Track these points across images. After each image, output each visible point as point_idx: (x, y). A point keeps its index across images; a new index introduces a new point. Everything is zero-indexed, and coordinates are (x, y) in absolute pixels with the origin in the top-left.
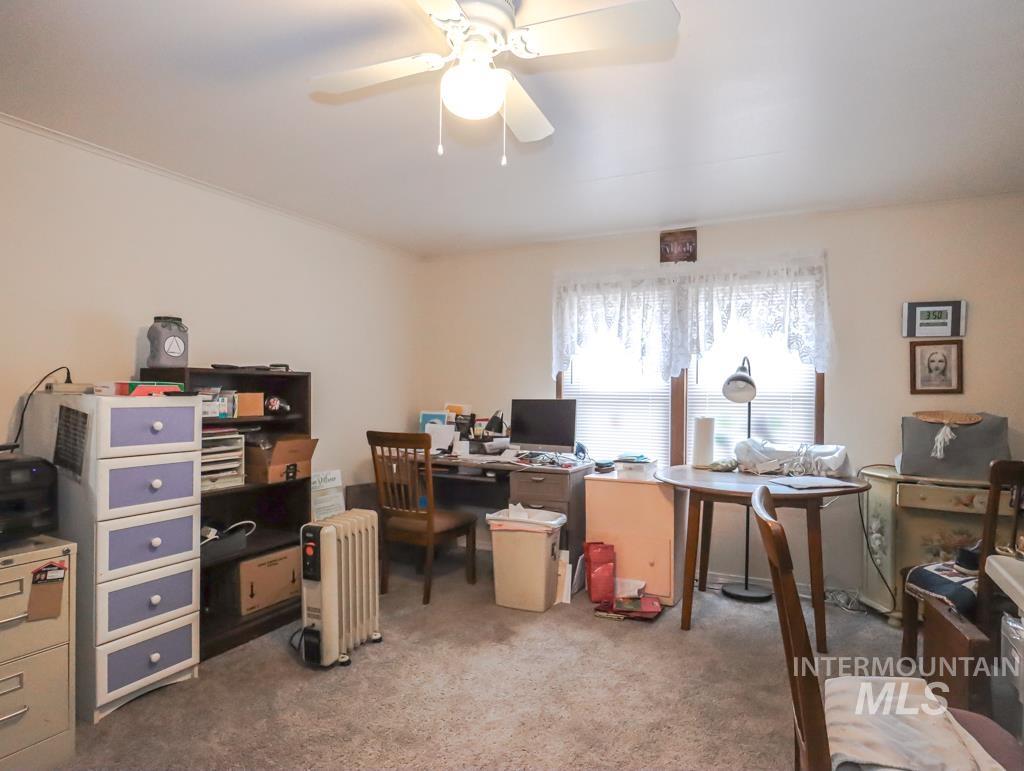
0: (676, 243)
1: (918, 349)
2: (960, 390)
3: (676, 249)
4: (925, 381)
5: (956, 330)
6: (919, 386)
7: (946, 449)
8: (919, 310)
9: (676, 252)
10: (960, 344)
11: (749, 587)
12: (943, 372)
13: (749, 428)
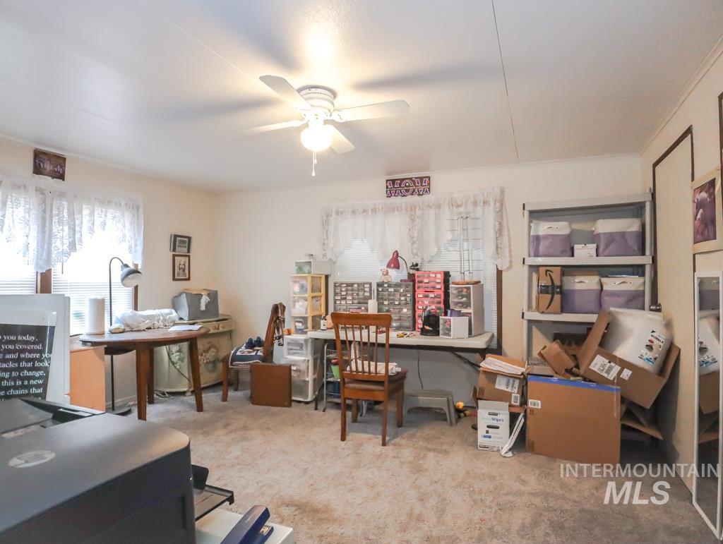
0: (48, 162)
1: (176, 258)
2: (189, 279)
3: (48, 167)
4: (179, 274)
5: (189, 251)
6: (176, 277)
7: (206, 306)
8: (178, 239)
9: (48, 169)
10: (189, 256)
11: (115, 408)
12: (184, 270)
13: (111, 302)
